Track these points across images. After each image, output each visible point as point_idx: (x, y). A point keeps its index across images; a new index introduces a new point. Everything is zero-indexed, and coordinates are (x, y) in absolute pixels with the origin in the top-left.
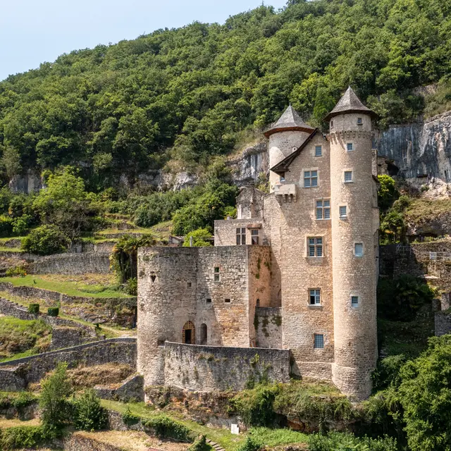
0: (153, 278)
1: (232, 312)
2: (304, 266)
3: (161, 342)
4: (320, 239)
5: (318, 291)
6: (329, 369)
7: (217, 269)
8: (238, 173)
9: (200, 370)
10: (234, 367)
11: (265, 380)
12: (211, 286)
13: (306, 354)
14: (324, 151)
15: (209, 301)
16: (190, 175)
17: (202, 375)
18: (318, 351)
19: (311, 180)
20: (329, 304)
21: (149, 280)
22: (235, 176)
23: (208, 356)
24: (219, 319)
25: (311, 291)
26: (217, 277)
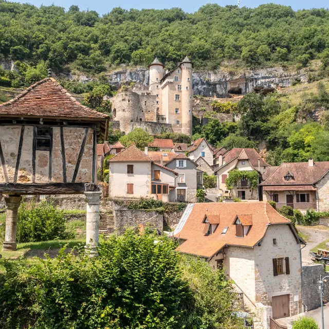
0: (129, 101)
1: (151, 115)
2: (174, 102)
3: (132, 121)
4: (178, 95)
5: (178, 109)
6: (181, 130)
7: (145, 102)
8: (111, 80)
9: (147, 128)
10: (157, 128)
11: (165, 132)
12: (144, 107)
13: (175, 126)
14: (180, 72)
15: (143, 111)
16: (87, 77)
17: (148, 130)
18: (178, 125)
19: (176, 79)
20: (181, 113)
21: (128, 102)
22: (109, 81)
23: (150, 124)
24: (146, 117)
25: (176, 109)
26: (146, 104)
